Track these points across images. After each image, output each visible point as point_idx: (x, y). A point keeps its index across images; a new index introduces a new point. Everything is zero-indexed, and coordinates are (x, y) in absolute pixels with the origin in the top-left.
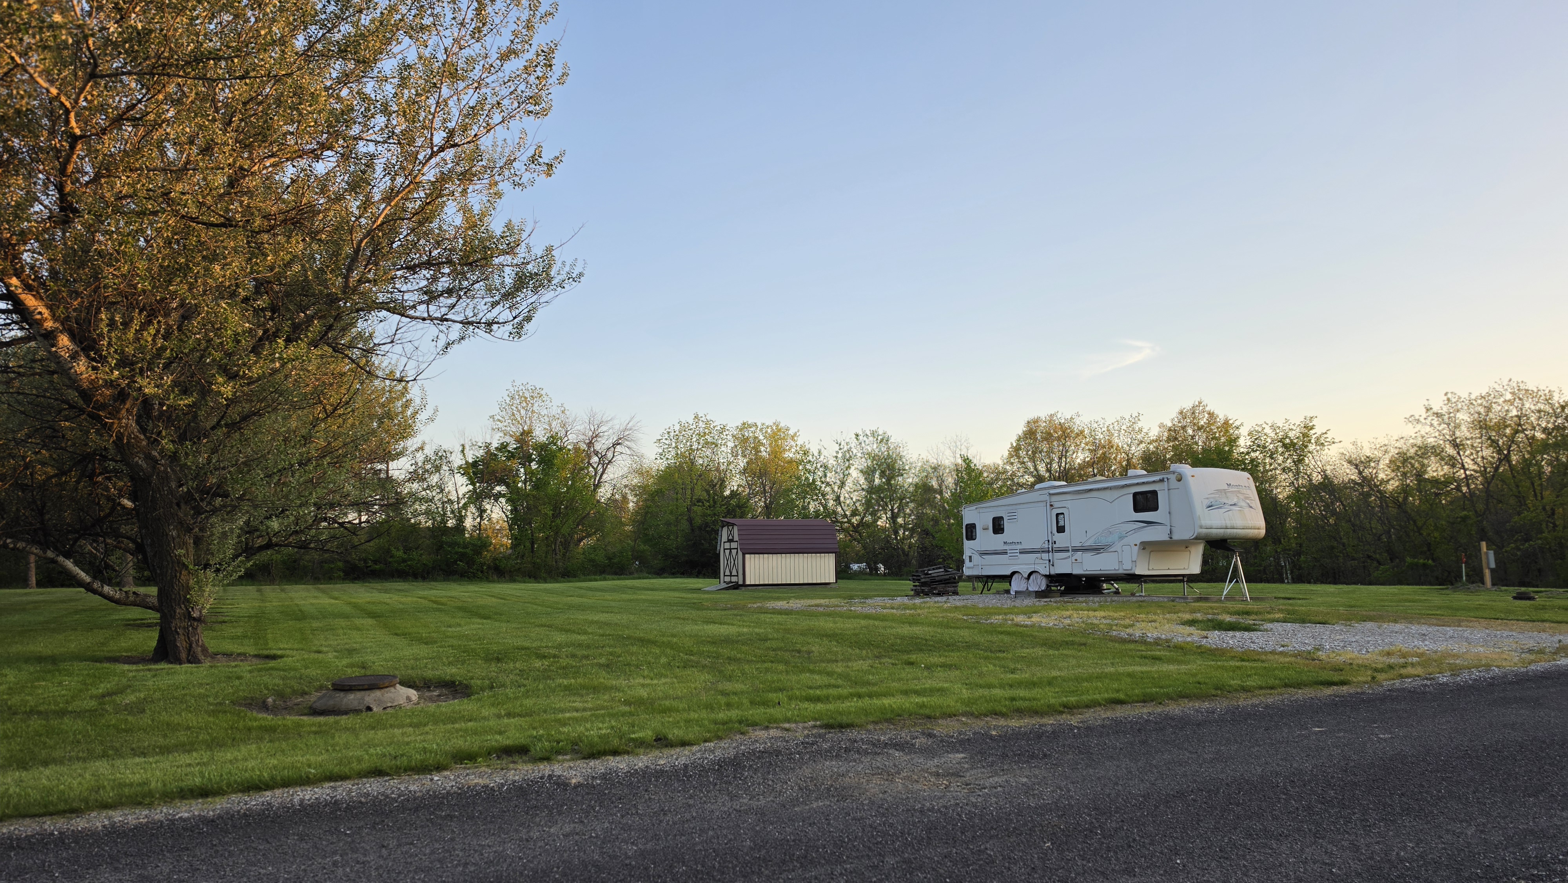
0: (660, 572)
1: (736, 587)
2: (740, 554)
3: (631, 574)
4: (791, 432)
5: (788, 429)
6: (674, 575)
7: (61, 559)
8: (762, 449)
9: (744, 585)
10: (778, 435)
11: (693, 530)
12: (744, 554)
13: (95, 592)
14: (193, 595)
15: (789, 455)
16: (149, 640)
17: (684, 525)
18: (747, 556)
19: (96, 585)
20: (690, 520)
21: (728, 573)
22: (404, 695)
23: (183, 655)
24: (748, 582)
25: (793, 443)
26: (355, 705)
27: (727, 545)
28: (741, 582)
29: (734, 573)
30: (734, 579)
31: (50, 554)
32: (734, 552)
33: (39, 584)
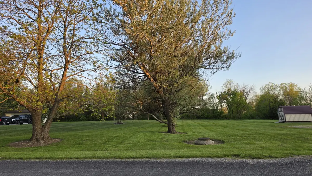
0: (263, 118)
1: (283, 122)
2: (284, 114)
3: (256, 119)
4: (295, 85)
5: (294, 84)
6: (266, 119)
7: (153, 115)
8: (288, 89)
9: (285, 122)
10: (291, 85)
11: (271, 109)
12: (285, 114)
13: (158, 121)
14: (173, 121)
15: (295, 90)
16: (167, 129)
17: (268, 108)
18: (286, 115)
19: (158, 119)
20: (270, 107)
21: (281, 119)
22: (211, 142)
23: (172, 132)
24: (286, 121)
25: (296, 87)
26: (202, 143)
27: (280, 112)
28: (285, 121)
29: (283, 119)
30: (283, 120)
31: (151, 114)
32: (282, 114)
33: (149, 119)
